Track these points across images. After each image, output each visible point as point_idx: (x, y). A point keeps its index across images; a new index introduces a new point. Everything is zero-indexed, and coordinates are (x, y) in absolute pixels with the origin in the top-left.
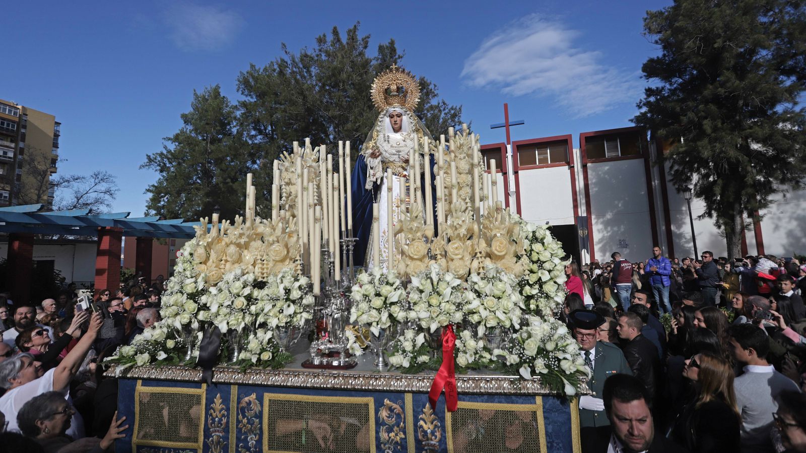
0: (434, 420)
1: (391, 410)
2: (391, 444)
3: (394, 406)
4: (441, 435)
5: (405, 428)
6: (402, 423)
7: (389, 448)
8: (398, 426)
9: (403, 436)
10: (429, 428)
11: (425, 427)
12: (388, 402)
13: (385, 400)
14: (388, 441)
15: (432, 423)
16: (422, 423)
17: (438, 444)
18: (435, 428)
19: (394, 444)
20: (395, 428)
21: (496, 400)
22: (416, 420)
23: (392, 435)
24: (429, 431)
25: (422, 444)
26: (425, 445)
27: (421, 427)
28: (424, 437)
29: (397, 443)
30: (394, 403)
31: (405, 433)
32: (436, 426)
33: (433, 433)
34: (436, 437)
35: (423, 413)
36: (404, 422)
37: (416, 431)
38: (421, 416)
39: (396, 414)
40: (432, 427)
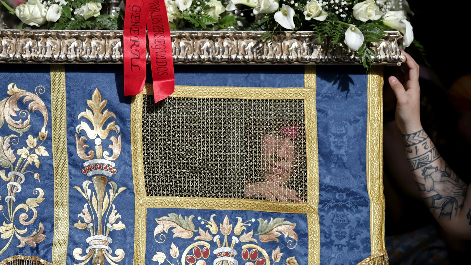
0: (109, 120)
1: (21, 104)
2: (19, 170)
3: (29, 96)
4: (123, 150)
5: (49, 138)
6: (43, 130)
7: (16, 178)
8: (35, 135)
9: (46, 154)
10: (98, 137)
11: (91, 134)
12: (16, 89)
13: (10, 86)
14: (14, 164)
15: (104, 128)
16: (83, 126)
17: (113, 165)
18: (109, 137)
19: (27, 169)
20: (31, 140)
21: (230, 81)
22: (72, 121)
23: (23, 152)
24: (98, 142)
25: (83, 167)
26: (89, 169)
27: (83, 133)
28: (86, 153)
29: (32, 167)
30: (28, 90)
31: (49, 148)
32: (112, 133)
33: (106, 145)
34: (111, 152)
35: (87, 107)
36: (49, 127)
37: (71, 144)
38: (82, 114)
39: (31, 111)
40: (103, 134)
